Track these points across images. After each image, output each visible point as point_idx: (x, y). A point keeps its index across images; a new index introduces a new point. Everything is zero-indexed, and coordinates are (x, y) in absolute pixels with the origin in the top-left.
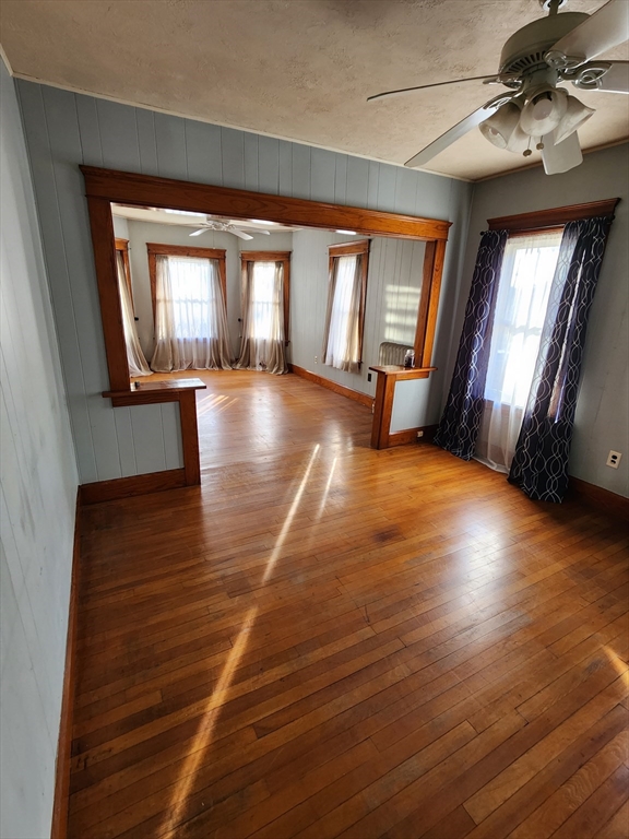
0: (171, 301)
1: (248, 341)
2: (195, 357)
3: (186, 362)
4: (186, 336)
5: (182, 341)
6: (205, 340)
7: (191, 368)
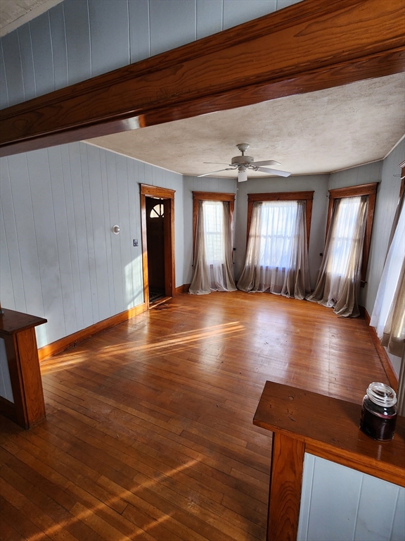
0: (260, 236)
1: (325, 275)
2: (273, 283)
3: (265, 285)
4: (268, 265)
5: (264, 269)
6: (284, 269)
7: (268, 292)
